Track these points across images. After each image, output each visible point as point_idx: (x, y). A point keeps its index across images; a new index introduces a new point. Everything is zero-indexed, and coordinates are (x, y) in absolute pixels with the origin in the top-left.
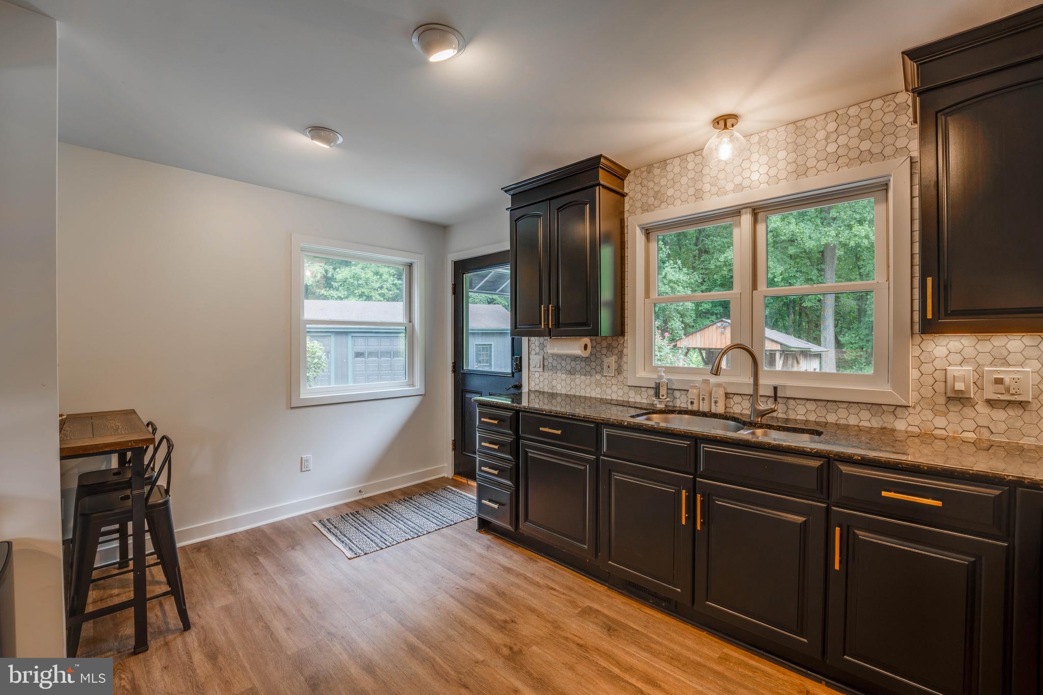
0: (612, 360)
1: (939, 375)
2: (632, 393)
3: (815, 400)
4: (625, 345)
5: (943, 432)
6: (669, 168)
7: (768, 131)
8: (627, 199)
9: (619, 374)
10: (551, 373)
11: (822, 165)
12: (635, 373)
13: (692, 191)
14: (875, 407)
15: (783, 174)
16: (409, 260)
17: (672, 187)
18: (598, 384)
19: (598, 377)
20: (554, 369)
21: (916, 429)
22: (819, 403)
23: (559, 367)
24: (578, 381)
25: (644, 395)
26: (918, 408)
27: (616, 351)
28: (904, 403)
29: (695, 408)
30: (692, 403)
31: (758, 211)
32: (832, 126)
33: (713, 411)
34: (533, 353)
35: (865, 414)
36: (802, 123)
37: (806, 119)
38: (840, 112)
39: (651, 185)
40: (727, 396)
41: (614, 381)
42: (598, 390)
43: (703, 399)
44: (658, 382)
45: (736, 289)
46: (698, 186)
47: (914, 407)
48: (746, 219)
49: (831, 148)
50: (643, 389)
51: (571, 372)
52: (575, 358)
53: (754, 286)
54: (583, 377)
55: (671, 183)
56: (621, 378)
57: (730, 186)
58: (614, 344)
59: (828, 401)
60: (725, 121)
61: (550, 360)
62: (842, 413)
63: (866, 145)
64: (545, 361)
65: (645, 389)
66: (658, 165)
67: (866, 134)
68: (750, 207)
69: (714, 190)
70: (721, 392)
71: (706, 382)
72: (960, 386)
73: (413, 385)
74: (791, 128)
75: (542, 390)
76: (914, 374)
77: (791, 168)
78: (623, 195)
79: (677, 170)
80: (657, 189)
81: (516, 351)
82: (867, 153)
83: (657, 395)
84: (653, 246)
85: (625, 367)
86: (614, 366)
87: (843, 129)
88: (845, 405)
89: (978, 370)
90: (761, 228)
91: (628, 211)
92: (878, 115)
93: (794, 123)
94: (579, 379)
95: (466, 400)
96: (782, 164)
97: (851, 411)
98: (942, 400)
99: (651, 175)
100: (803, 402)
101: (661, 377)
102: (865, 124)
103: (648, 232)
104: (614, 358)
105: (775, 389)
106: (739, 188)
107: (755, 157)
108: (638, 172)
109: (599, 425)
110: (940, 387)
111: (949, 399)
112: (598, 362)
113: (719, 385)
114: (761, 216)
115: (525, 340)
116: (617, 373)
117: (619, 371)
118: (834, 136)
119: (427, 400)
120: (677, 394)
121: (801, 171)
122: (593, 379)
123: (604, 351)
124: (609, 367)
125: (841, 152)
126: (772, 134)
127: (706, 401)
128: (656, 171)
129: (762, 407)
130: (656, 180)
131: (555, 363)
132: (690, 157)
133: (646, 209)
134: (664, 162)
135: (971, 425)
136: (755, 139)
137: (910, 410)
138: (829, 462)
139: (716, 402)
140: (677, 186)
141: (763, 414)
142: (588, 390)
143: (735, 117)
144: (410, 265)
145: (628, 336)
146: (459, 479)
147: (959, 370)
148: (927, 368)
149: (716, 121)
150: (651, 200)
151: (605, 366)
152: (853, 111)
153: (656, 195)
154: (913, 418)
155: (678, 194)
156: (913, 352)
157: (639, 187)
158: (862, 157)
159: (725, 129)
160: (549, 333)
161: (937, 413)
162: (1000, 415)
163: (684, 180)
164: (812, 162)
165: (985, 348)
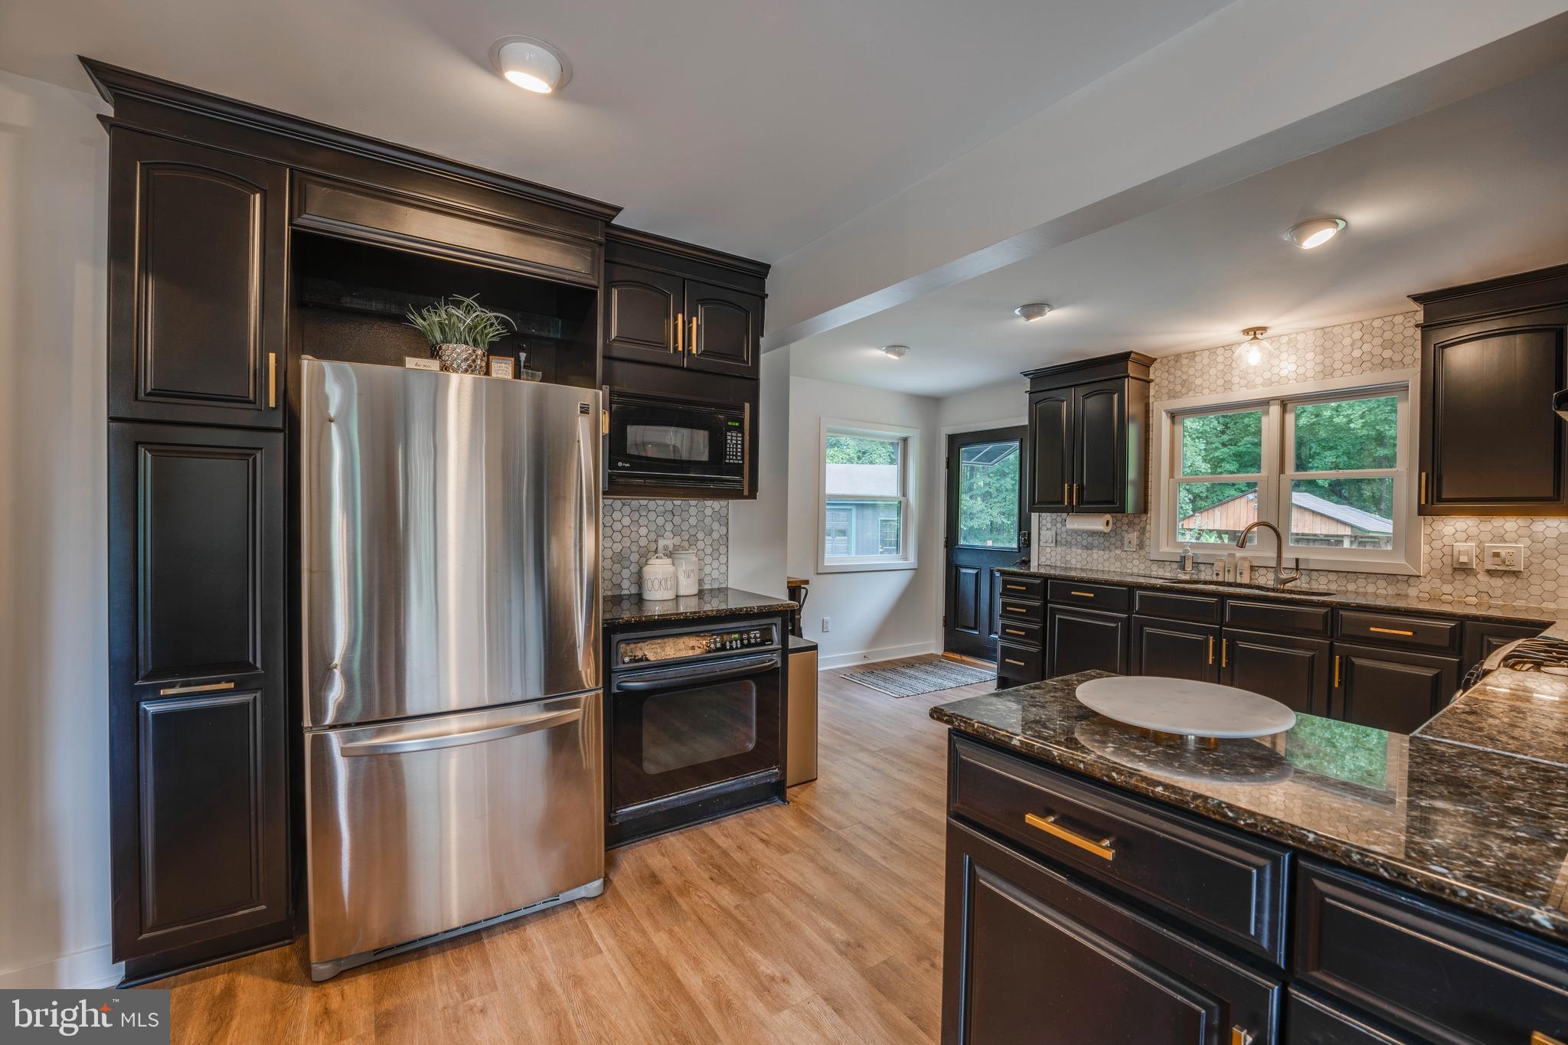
0: (1133, 536)
1: (1447, 550)
2: (1155, 567)
3: (1336, 572)
4: (1148, 521)
5: (1450, 597)
6: (1198, 359)
7: (1297, 333)
8: (1152, 385)
9: (1140, 548)
10: (1064, 548)
11: (1348, 367)
12: (1158, 548)
13: (1220, 382)
14: (1391, 577)
15: (1310, 374)
16: (904, 435)
17: (1201, 376)
18: (1118, 559)
19: (1118, 552)
20: (1068, 544)
21: (1427, 595)
22: (1340, 574)
23: (1074, 542)
24: (1095, 556)
25: (1168, 568)
26: (1429, 577)
27: (1138, 527)
28: (1416, 573)
29: (1220, 579)
30: (1217, 574)
31: (1285, 403)
32: (1357, 335)
33: (1239, 581)
34: (1044, 528)
35: (1382, 583)
36: (1330, 329)
37: (1335, 327)
38: (1365, 323)
39: (1178, 373)
40: (1252, 568)
41: (1135, 555)
42: (1118, 564)
43: (1229, 571)
44: (1183, 555)
45: (1264, 472)
46: (1227, 378)
47: (1425, 577)
48: (1275, 410)
49: (1357, 353)
50: (1166, 563)
51: (1088, 547)
52: (1093, 533)
53: (1282, 470)
54: (1101, 552)
55: (1200, 373)
56: (1143, 553)
57: (1259, 380)
58: (1136, 521)
59: (1348, 572)
60: (1255, 332)
61: (1064, 536)
62: (1361, 582)
63: (1387, 354)
64: (1058, 536)
65: (1168, 563)
66: (1186, 356)
67: (1388, 344)
68: (1279, 399)
69: (1244, 382)
70: (1247, 565)
71: (1232, 555)
72: (1464, 559)
73: (906, 559)
74: (1319, 333)
75: (1053, 564)
76: (1424, 549)
77: (1319, 368)
78: (1149, 382)
79: (1206, 361)
80: (1184, 378)
81: (1024, 526)
82: (1388, 361)
83: (1183, 568)
84: (1178, 428)
85: (1147, 543)
86: (1135, 541)
87: (1367, 337)
88: (1364, 576)
89: (1481, 548)
90: (1290, 418)
91: (1154, 396)
92: (1399, 329)
93: (1322, 329)
94: (1096, 554)
95: (962, 576)
96: (1310, 365)
97: (1370, 581)
98: (1449, 570)
99: (1179, 364)
101: (1186, 551)
102: (1388, 335)
103: (1173, 416)
104: (1136, 534)
105: (1297, 560)
106: (1269, 383)
107: (1284, 356)
108: (1165, 361)
109: (1132, 588)
110: (1447, 560)
111: (1455, 569)
112: (1118, 537)
113: (1244, 559)
114: (1289, 406)
115: (1035, 516)
116: (1138, 548)
117: (1141, 546)
118: (1360, 343)
119: (919, 575)
120: (1202, 567)
121: (1327, 372)
122: (1112, 554)
123: (1125, 527)
124: (1130, 542)
125: (1365, 357)
126: (1301, 337)
127: (1232, 573)
128: (1185, 361)
129: (1284, 576)
130: (1185, 369)
131: (1069, 539)
132: (1220, 351)
133: (1172, 395)
134: (1192, 354)
135: (1472, 591)
136: (1285, 340)
137: (1421, 578)
138: (1332, 609)
139: (1241, 574)
140: (1206, 376)
141: (1285, 582)
142: (1107, 564)
143: (1264, 329)
144: (905, 440)
145: (1152, 513)
146: (950, 655)
147: (1460, 546)
148: (1437, 544)
149: (1246, 332)
150: (1178, 388)
151: (1126, 542)
152: (1377, 323)
153: (1183, 383)
154: (1425, 586)
155: (1206, 384)
156: (1425, 530)
157: (1166, 375)
158: (1384, 364)
159: (1255, 338)
160: (1071, 510)
161: (1445, 581)
162: (1497, 582)
163: (1213, 372)
164: (1338, 365)
165: (1486, 527)
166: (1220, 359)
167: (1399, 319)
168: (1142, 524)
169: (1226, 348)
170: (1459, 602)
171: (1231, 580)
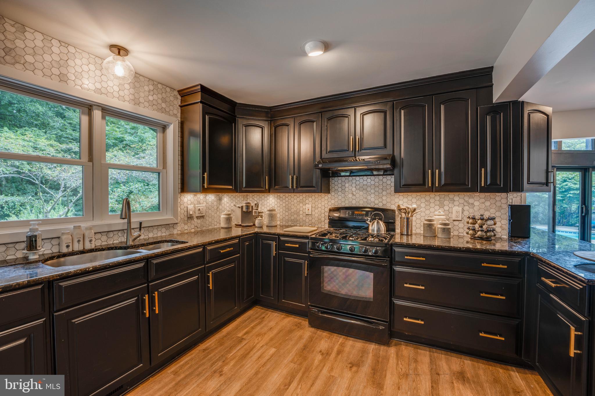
1: (185, 209)
5: (187, 231)
6: (28, 35)
14: (167, 226)
17: (32, 55)
21: (180, 232)
26: (180, 223)
28: (177, 222)
30: (68, 246)
31: (107, 112)
35: (164, 230)
38: (155, 83)
44: (32, 235)
46: (63, 71)
47: (179, 223)
49: (151, 98)
55: (31, 51)
57: (91, 86)
59: (149, 227)
60: (119, 50)
62: (155, 231)
66: (12, 23)
67: (164, 100)
68: (101, 107)
70: (92, 233)
72: (191, 213)
76: (179, 209)
79: (39, 43)
80: (9, 45)
82: (164, 109)
87: (156, 91)
88: (156, 228)
89: (195, 207)
92: (168, 94)
97: (158, 230)
98: (186, 219)
101: (34, 230)
102: (164, 95)
105: (141, 223)
110: (186, 214)
111: (188, 218)
118: (152, 93)
125: (154, 102)
127: (81, 242)
135: (193, 226)
137: (178, 224)
138: (204, 247)
147: (191, 207)
148: (182, 207)
149: (112, 47)
152: (159, 86)
154: (179, 228)
155: (39, 65)
156: (180, 200)
158: (162, 110)
159: (119, 55)
161: (185, 224)
162: (199, 221)
163: (47, 57)
164: (142, 100)
165: (196, 198)
166: (55, 49)
167: (168, 89)
169: (63, 44)
170: (190, 232)
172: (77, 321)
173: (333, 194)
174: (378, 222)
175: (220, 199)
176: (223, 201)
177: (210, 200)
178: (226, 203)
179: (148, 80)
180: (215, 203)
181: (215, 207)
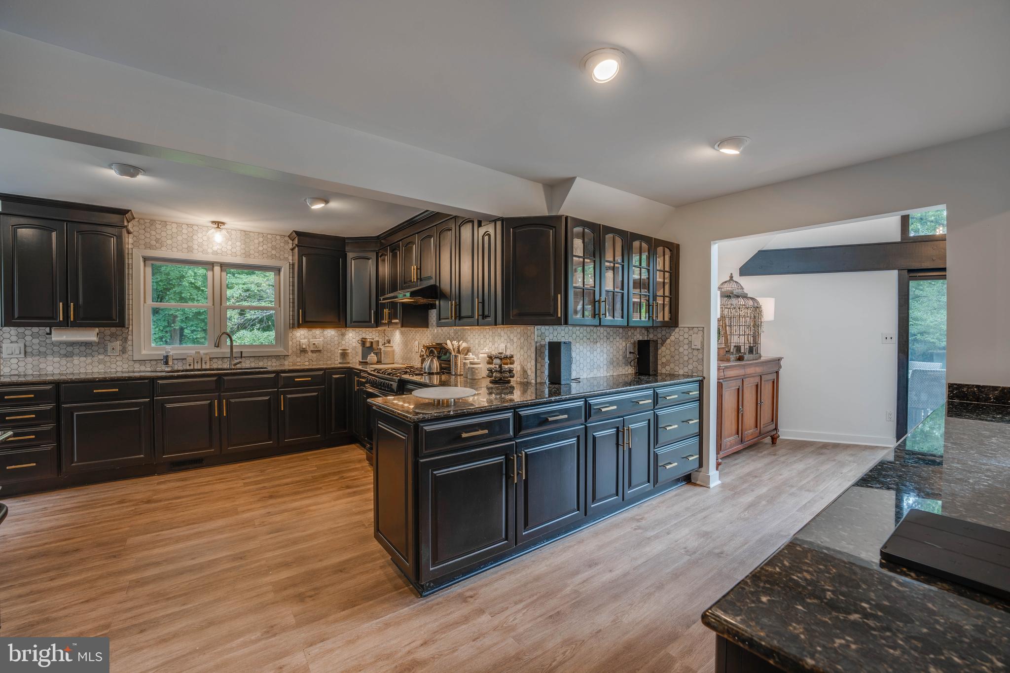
0: (117, 344)
1: (298, 343)
2: (137, 365)
3: (254, 357)
4: (130, 333)
5: (299, 362)
6: (168, 227)
8: (132, 236)
9: (123, 353)
10: (36, 358)
11: (256, 254)
12: (140, 351)
13: (185, 246)
14: (278, 357)
15: (239, 253)
17: (171, 239)
18: (101, 362)
19: (101, 357)
20: (42, 354)
21: (291, 364)
22: (256, 358)
23: (49, 352)
24: (76, 362)
26: (292, 356)
27: (121, 338)
28: (287, 354)
29: (192, 367)
30: (190, 365)
31: (223, 266)
32: (261, 239)
33: (204, 367)
35: (274, 360)
36: (247, 232)
37: (250, 232)
38: (264, 235)
39: (153, 233)
40: (210, 359)
41: (118, 358)
42: (101, 366)
43: (197, 362)
44: (165, 355)
46: (190, 244)
47: (291, 356)
48: (217, 269)
49: (261, 248)
50: (147, 362)
51: (67, 355)
52: (78, 344)
53: (221, 303)
54: (83, 359)
55: (170, 237)
56: (126, 356)
57: (210, 250)
58: (117, 332)
59: (259, 356)
60: (218, 224)
61: (37, 347)
62: (265, 361)
63: (274, 252)
64: (29, 348)
65: (149, 361)
66: (159, 222)
67: (274, 248)
68: (220, 264)
69: (200, 249)
70: (207, 357)
71: (198, 353)
72: (304, 347)
75: (25, 373)
76: (290, 343)
77: (243, 251)
78: (130, 233)
79: (174, 230)
80: (158, 237)
82: (274, 255)
83: (166, 363)
84: (148, 269)
85: (130, 348)
86: (118, 348)
87: (265, 242)
88: (266, 357)
89: (309, 341)
90: (224, 275)
91: (132, 244)
92: (278, 242)
93: (245, 231)
94: (78, 360)
96: (238, 248)
97: (269, 360)
98: (299, 352)
99: (153, 227)
100: (249, 358)
101: (167, 352)
102: (274, 243)
103: (145, 259)
106: (216, 253)
108: (142, 221)
109: (154, 379)
110: (298, 347)
111: (301, 351)
112: (103, 346)
113: (206, 354)
114: (226, 268)
116: (121, 352)
117: (124, 351)
118: (262, 244)
120: (180, 361)
121: (247, 255)
122: (96, 359)
123: (108, 338)
124: (113, 349)
125: (264, 251)
127: (200, 363)
128: (158, 226)
129: (235, 361)
130: (158, 231)
131: (43, 349)
133: (149, 246)
134: (165, 223)
135: (306, 359)
137: (290, 356)
138: (277, 373)
139: (206, 363)
140: (174, 240)
141: (236, 364)
142: (90, 367)
143: (223, 223)
147: (304, 341)
148: (294, 341)
149: (213, 222)
150: (153, 243)
151: (109, 348)
152: (269, 236)
153: (157, 241)
154: (291, 360)
155: (175, 244)
156: (290, 335)
157: (142, 232)
158: (273, 257)
159: (218, 227)
160: (66, 324)
161: (297, 357)
162: (314, 355)
163: (180, 238)
164: (252, 252)
165: (310, 333)
166: (185, 231)
167: (278, 237)
168: (124, 335)
169: (189, 226)
170: (302, 364)
171: (199, 367)
172: (168, 406)
173: (430, 329)
174: (432, 360)
175: (343, 335)
176: (347, 337)
177: (329, 335)
178: (351, 338)
179: (257, 234)
180: (336, 338)
181: (336, 342)
